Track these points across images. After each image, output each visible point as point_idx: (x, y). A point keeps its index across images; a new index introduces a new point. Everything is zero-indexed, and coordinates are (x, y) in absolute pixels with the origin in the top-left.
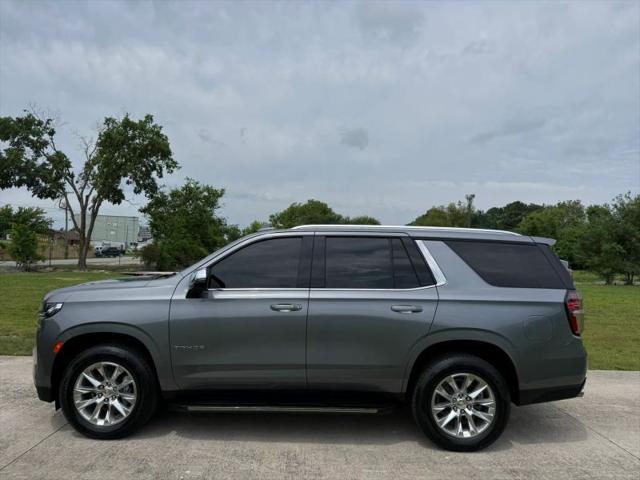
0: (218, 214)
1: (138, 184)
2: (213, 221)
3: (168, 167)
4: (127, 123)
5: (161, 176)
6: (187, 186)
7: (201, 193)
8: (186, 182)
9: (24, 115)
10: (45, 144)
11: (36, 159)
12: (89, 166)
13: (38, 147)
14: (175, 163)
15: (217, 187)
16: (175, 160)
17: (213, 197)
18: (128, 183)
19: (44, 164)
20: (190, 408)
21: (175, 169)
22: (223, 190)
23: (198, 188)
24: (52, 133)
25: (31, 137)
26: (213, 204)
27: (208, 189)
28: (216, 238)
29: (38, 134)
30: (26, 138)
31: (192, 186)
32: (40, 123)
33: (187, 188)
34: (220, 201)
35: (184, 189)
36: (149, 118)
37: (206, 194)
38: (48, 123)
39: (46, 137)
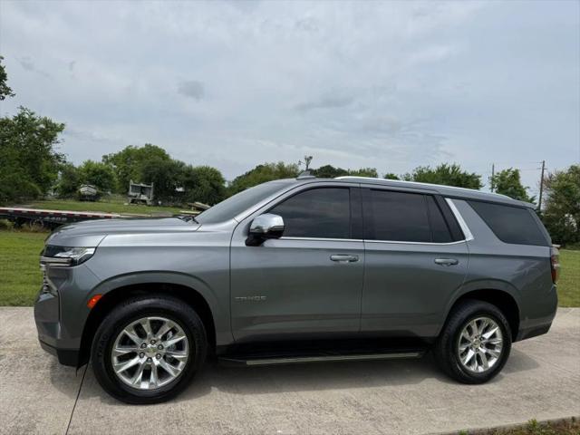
0: (55, 149)
2: (49, 157)
6: (20, 116)
7: (37, 124)
8: (19, 111)
14: (8, 89)
15: (56, 121)
16: (8, 86)
17: (51, 131)
20: (250, 363)
21: (7, 97)
22: (63, 125)
23: (34, 119)
26: (51, 139)
27: (46, 122)
28: (49, 174)
31: (27, 116)
33: (20, 118)
34: (59, 136)
35: (16, 119)
37: (42, 126)
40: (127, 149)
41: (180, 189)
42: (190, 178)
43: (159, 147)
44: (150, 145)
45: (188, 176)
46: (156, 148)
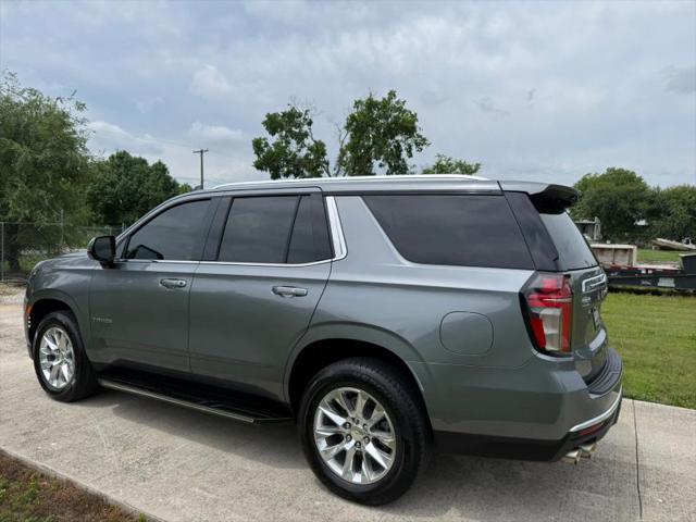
1: (390, 166)
3: (417, 145)
4: (371, 104)
5: (411, 156)
6: (438, 164)
7: (454, 169)
8: (437, 160)
9: (288, 109)
10: (306, 135)
11: (299, 151)
12: (343, 153)
13: (301, 137)
14: (424, 140)
16: (424, 136)
18: (381, 166)
19: (307, 155)
21: (424, 147)
22: (478, 165)
23: (450, 165)
24: (310, 123)
25: (294, 129)
27: (460, 165)
29: (299, 126)
30: (290, 131)
31: (444, 163)
32: (300, 115)
33: (439, 166)
35: (435, 168)
36: (392, 94)
37: (458, 170)
38: (306, 114)
39: (305, 128)
40: (584, 179)
41: (642, 223)
42: (654, 206)
43: (625, 168)
44: (613, 170)
45: (652, 202)
46: (620, 172)
